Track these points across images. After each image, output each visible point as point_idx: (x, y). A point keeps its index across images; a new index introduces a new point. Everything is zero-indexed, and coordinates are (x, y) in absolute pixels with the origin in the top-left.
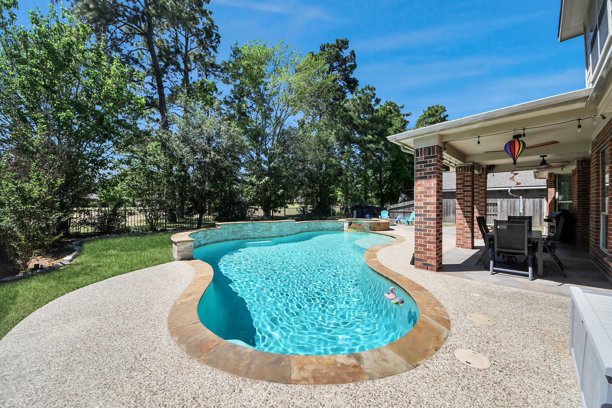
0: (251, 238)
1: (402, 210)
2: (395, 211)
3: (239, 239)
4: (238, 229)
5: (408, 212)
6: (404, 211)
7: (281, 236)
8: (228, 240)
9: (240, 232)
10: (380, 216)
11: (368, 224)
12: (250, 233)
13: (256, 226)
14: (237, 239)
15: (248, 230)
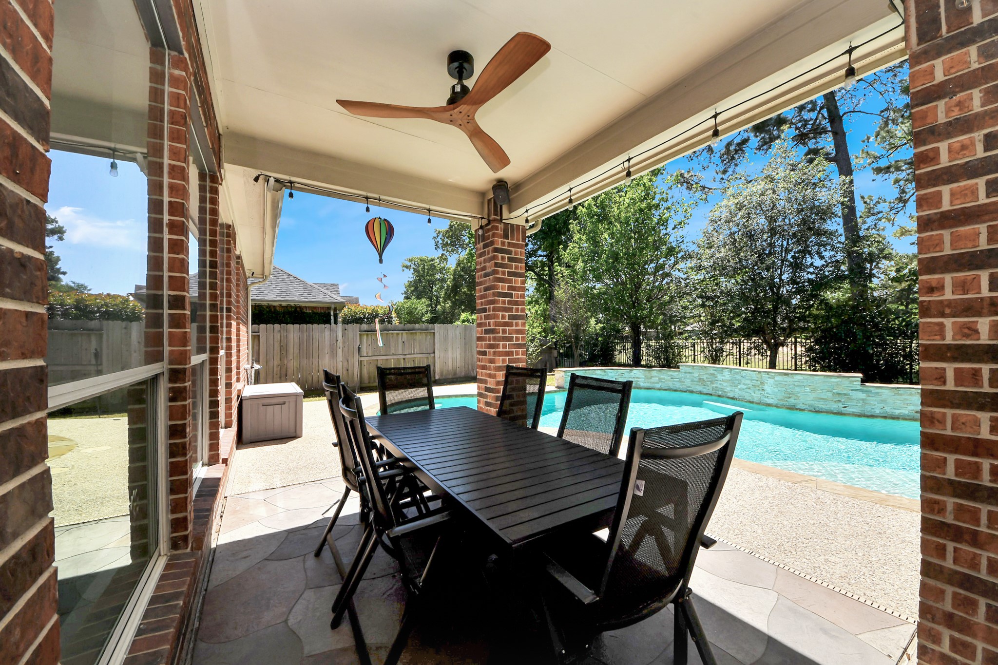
0: (728, 398)
4: (707, 376)
8: (692, 392)
9: (712, 382)
12: (726, 386)
13: (736, 376)
15: (723, 381)
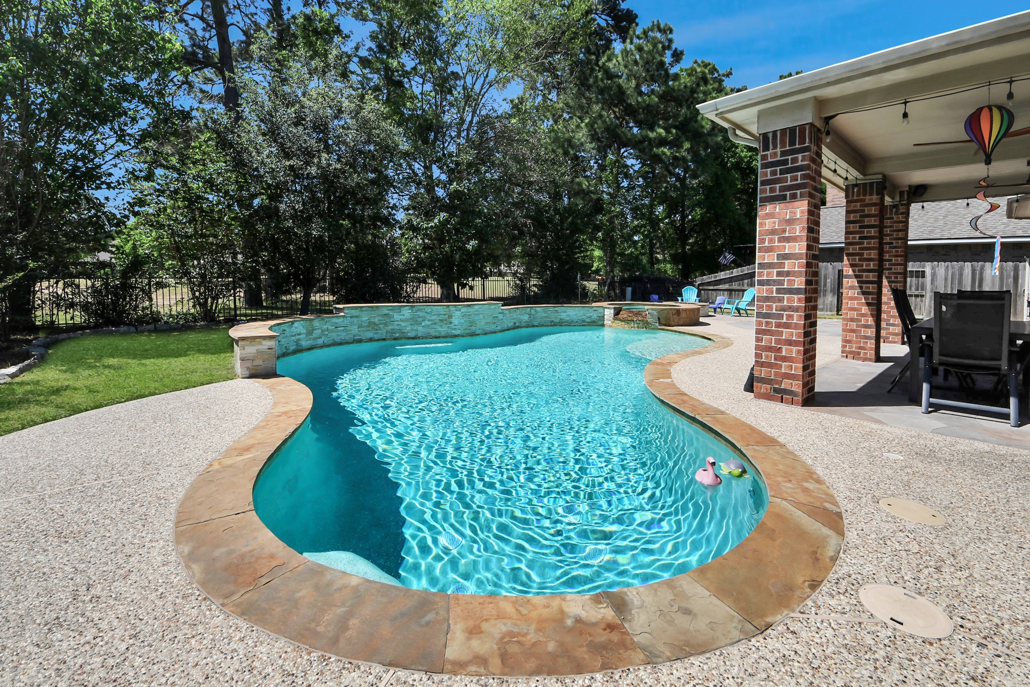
0: (409, 338)
1: (726, 286)
2: (711, 288)
3: (384, 340)
4: (380, 318)
5: (739, 290)
6: (731, 288)
7: (473, 335)
8: (360, 341)
9: (386, 325)
10: (680, 299)
11: (655, 313)
12: (406, 326)
13: (419, 313)
14: (378, 340)
15: (401, 320)
